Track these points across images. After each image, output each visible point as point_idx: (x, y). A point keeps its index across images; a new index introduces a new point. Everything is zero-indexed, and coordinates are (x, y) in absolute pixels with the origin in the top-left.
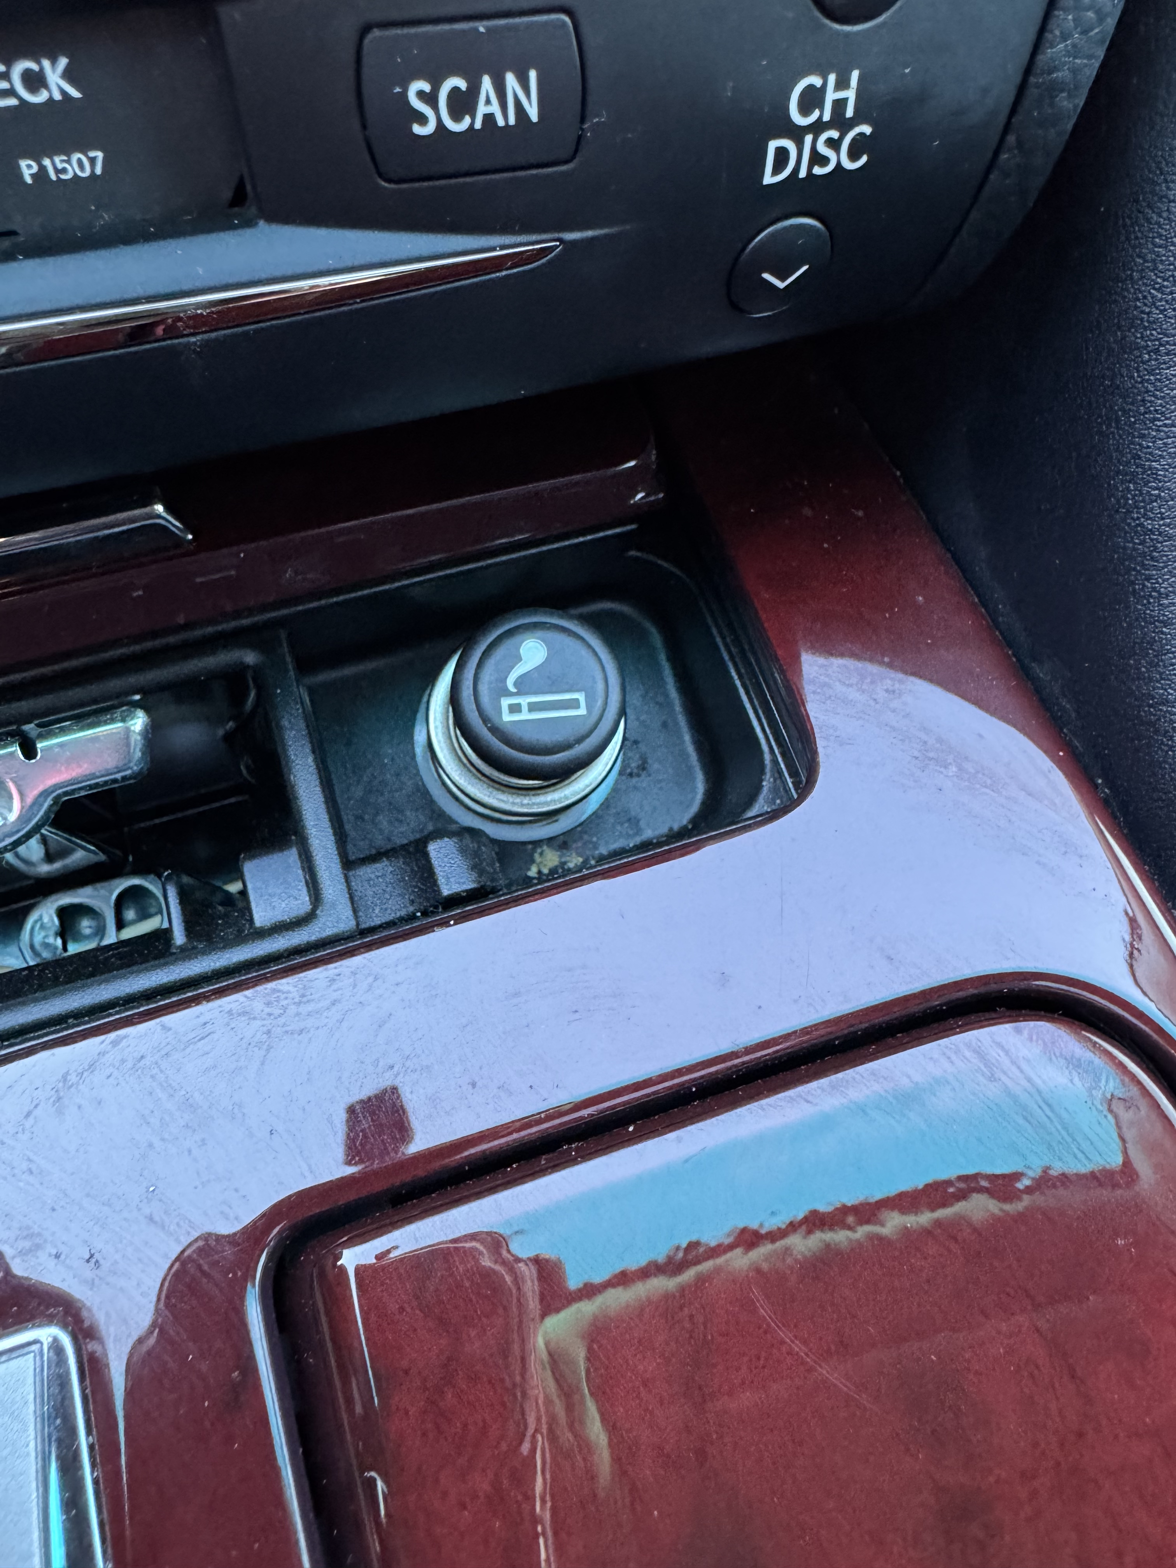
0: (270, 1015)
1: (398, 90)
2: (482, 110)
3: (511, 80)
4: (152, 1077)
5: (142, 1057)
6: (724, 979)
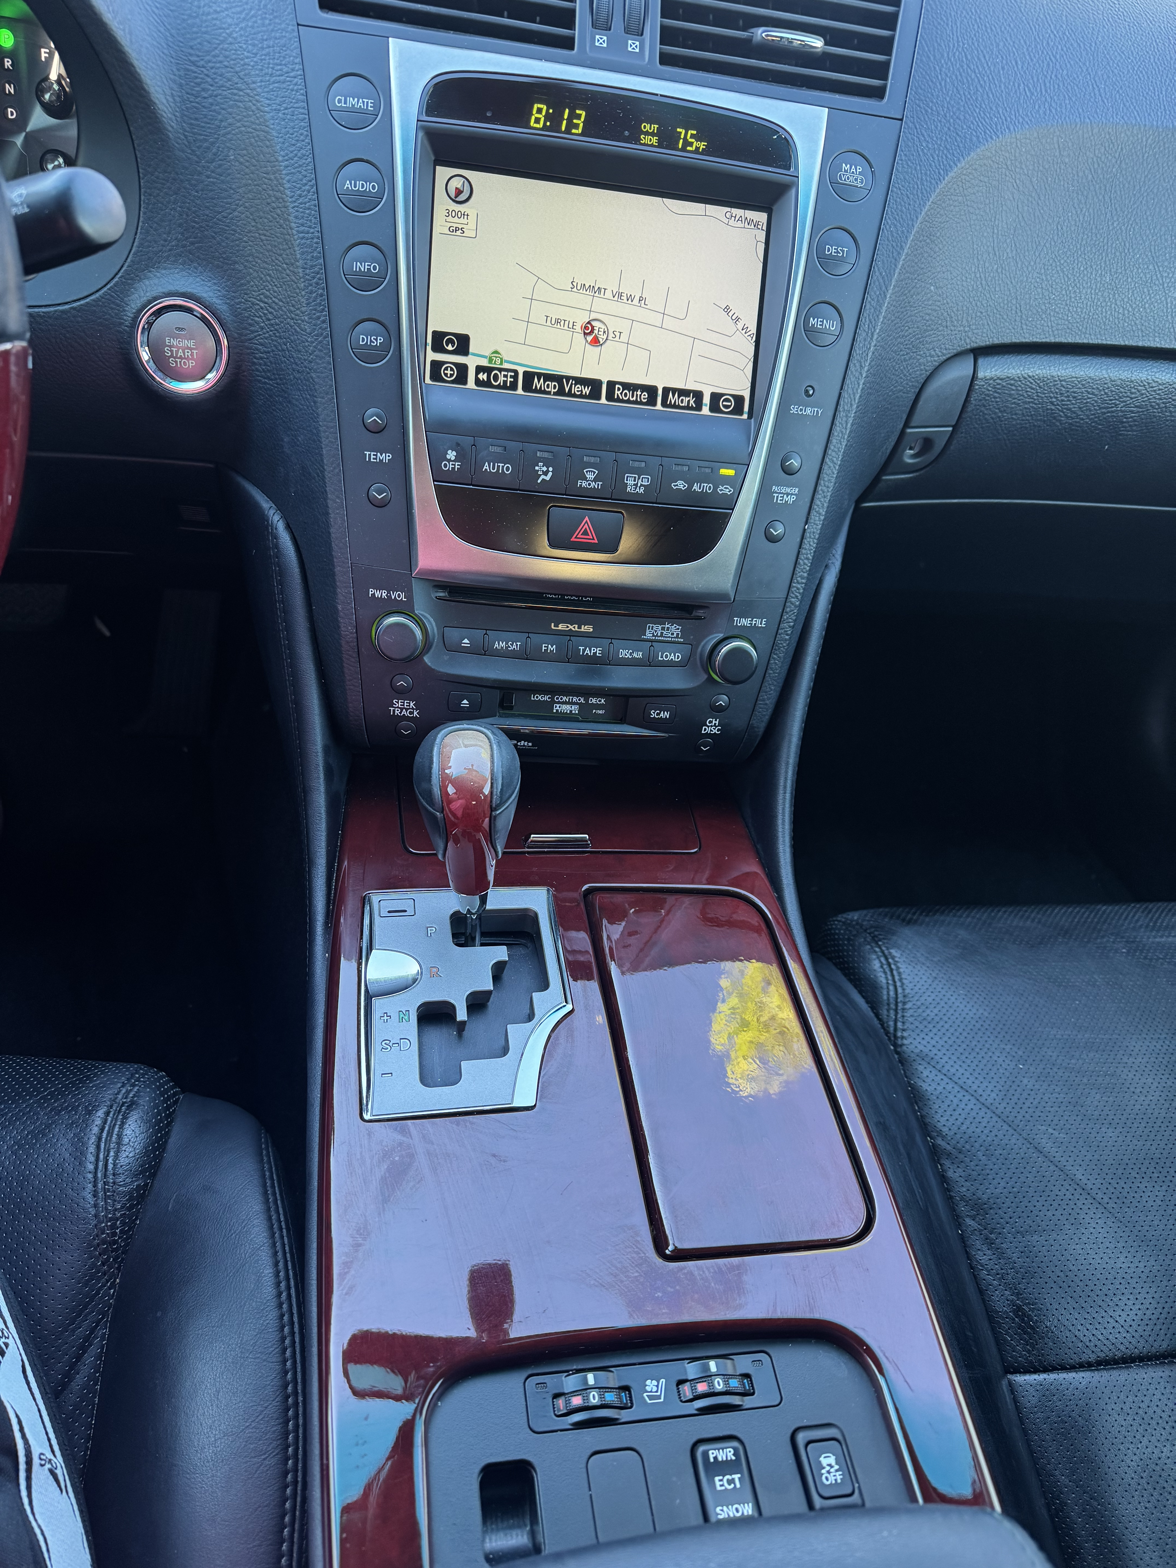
1: (649, 712)
2: (660, 716)
3: (665, 713)
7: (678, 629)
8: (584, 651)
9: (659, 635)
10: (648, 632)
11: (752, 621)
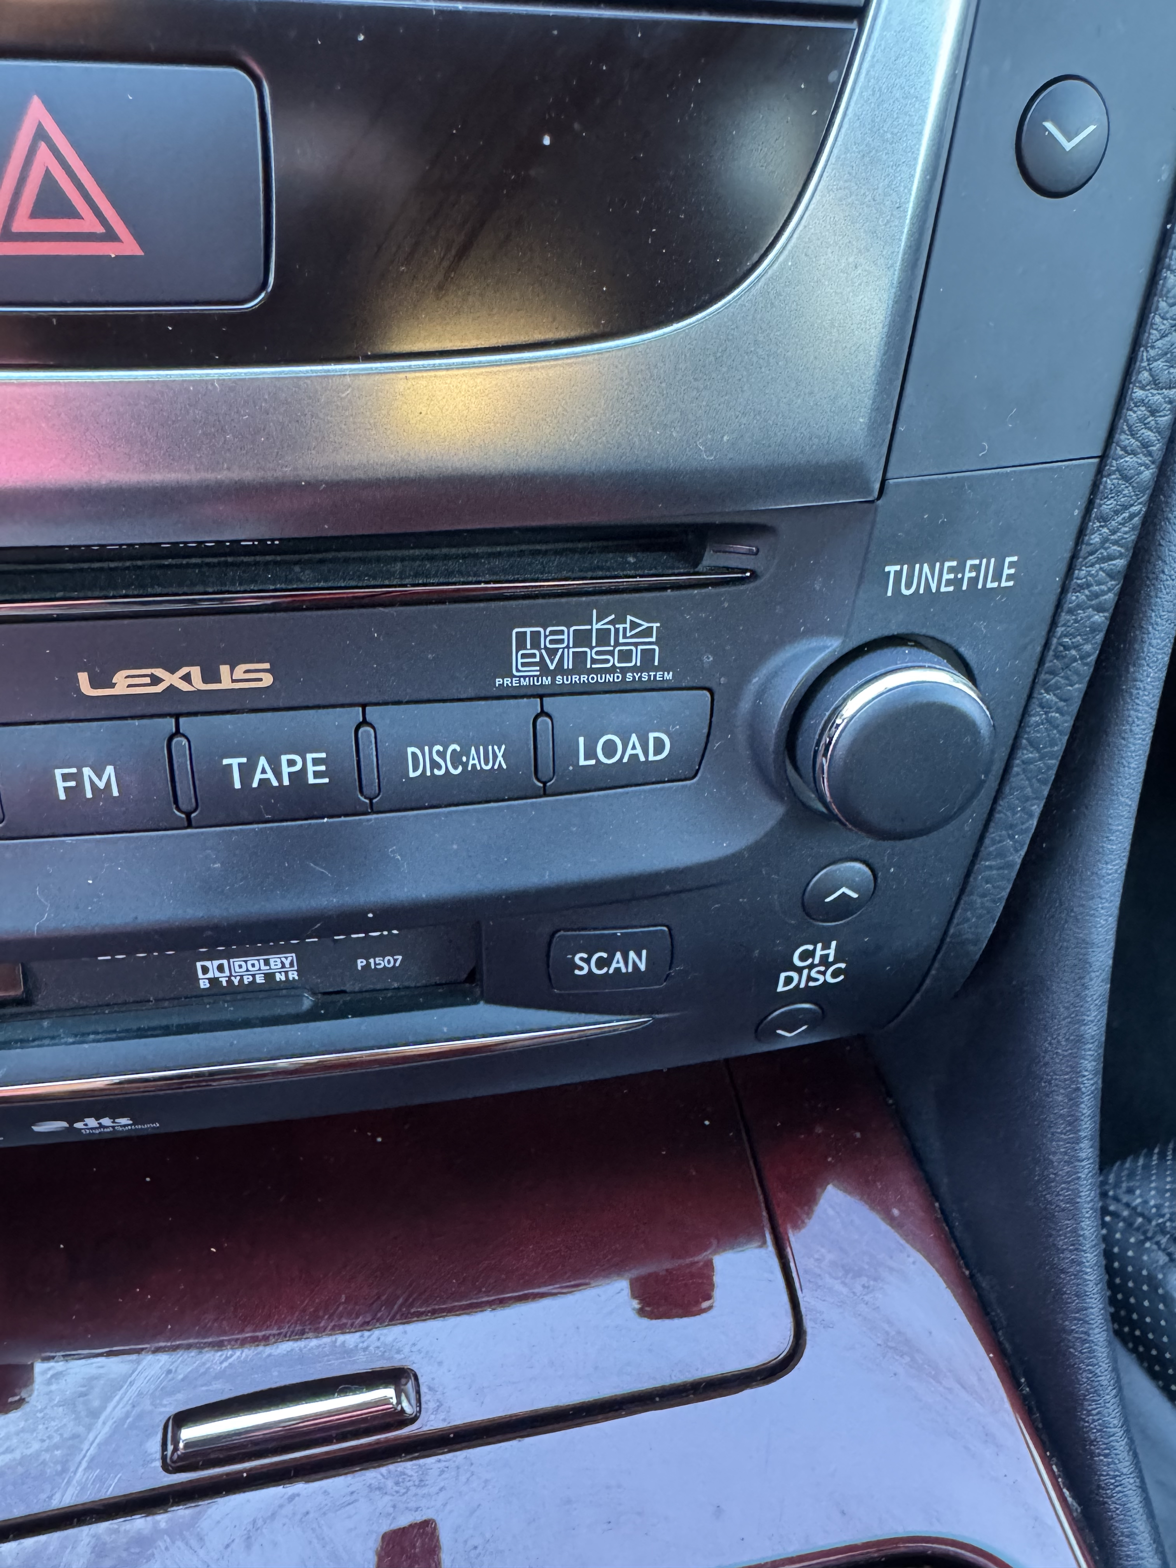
0: (397, 1492)
1: (570, 956)
2: (614, 965)
3: (632, 955)
4: (313, 1529)
5: (308, 1513)
6: (719, 1510)
7: (648, 632)
8: (247, 771)
9: (568, 664)
10: (517, 659)
11: (961, 568)
